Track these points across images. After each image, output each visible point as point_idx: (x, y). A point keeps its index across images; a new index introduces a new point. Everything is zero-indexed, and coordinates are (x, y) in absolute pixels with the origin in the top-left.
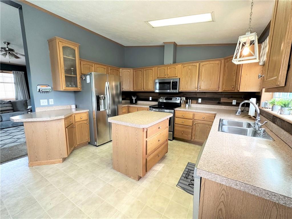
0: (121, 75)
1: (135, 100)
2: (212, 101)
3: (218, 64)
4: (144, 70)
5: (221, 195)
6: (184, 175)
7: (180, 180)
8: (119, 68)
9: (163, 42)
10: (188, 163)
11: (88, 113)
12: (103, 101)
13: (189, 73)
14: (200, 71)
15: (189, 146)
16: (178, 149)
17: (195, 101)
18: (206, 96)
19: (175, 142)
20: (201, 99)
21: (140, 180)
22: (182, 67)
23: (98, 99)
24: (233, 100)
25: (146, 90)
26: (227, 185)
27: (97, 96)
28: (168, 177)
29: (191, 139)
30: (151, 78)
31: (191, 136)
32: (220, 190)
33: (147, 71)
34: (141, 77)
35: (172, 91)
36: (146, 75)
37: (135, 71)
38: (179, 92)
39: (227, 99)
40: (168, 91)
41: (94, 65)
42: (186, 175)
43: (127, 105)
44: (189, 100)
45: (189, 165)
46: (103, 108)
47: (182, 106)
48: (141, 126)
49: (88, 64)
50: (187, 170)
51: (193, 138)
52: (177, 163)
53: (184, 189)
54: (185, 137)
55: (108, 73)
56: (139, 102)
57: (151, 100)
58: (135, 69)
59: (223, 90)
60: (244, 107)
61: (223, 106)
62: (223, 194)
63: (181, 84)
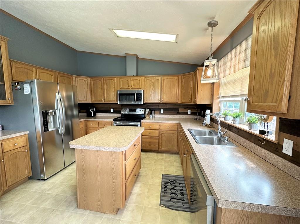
0: (74, 84)
1: (94, 112)
2: (172, 112)
3: (176, 79)
4: (104, 80)
5: (242, 221)
6: (163, 190)
7: (161, 198)
8: (71, 76)
9: (125, 53)
10: (162, 175)
11: (27, 136)
12: (52, 117)
13: (152, 85)
14: (162, 84)
15: (157, 156)
16: (148, 162)
17: (158, 112)
18: (167, 107)
19: (144, 154)
20: (163, 110)
21: (119, 212)
22: (145, 79)
23: (45, 115)
24: (189, 110)
25: (107, 101)
26: (250, 211)
27: (43, 111)
28: (148, 197)
29: (158, 148)
30: (113, 89)
31: (158, 146)
32: (241, 216)
33: (108, 81)
34: (101, 87)
35: (136, 103)
36: (106, 85)
37: (93, 81)
38: (143, 103)
39: (184, 109)
40: (133, 103)
41: (34, 69)
42: (165, 189)
43: (84, 120)
44: (153, 111)
45: (164, 177)
46: (52, 127)
47: (147, 117)
48: (120, 149)
49: (25, 68)
50: (164, 183)
51: (161, 148)
52: (152, 178)
53: (168, 207)
54: (153, 147)
55: (57, 81)
56: (98, 115)
57: (113, 112)
58: (92, 78)
59: (182, 102)
60: (197, 116)
61: (181, 115)
62: (243, 220)
63: (146, 96)
